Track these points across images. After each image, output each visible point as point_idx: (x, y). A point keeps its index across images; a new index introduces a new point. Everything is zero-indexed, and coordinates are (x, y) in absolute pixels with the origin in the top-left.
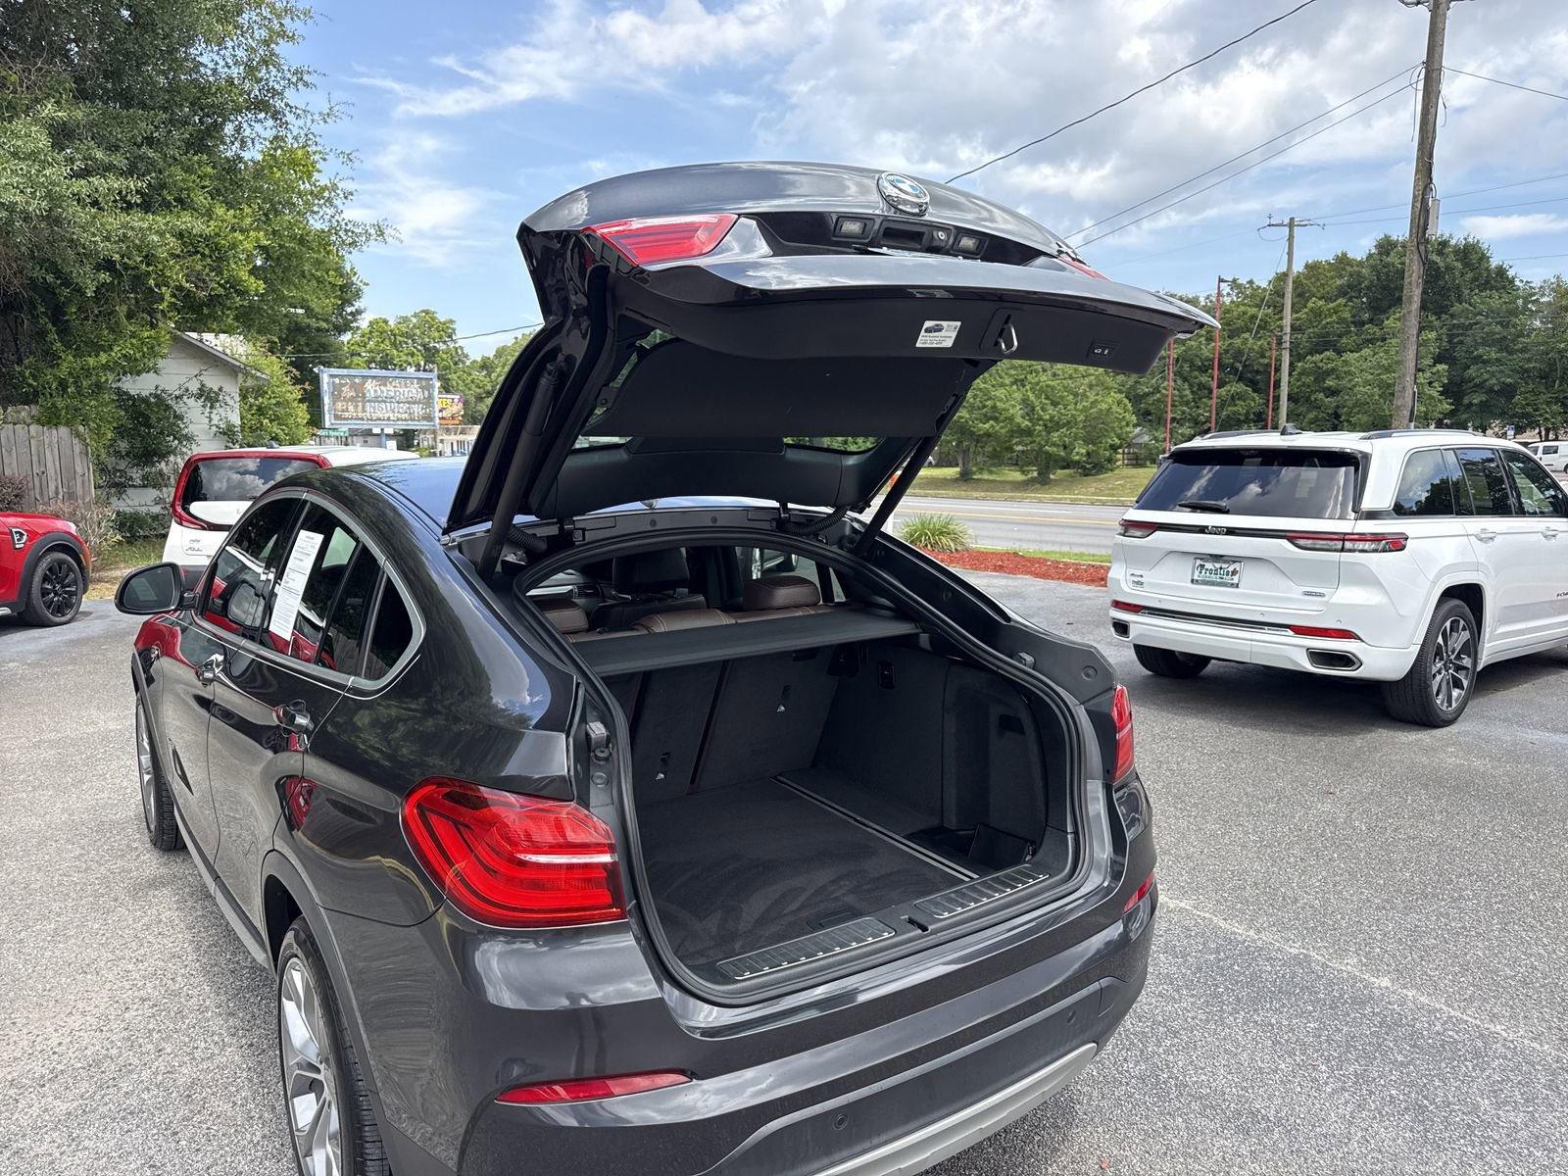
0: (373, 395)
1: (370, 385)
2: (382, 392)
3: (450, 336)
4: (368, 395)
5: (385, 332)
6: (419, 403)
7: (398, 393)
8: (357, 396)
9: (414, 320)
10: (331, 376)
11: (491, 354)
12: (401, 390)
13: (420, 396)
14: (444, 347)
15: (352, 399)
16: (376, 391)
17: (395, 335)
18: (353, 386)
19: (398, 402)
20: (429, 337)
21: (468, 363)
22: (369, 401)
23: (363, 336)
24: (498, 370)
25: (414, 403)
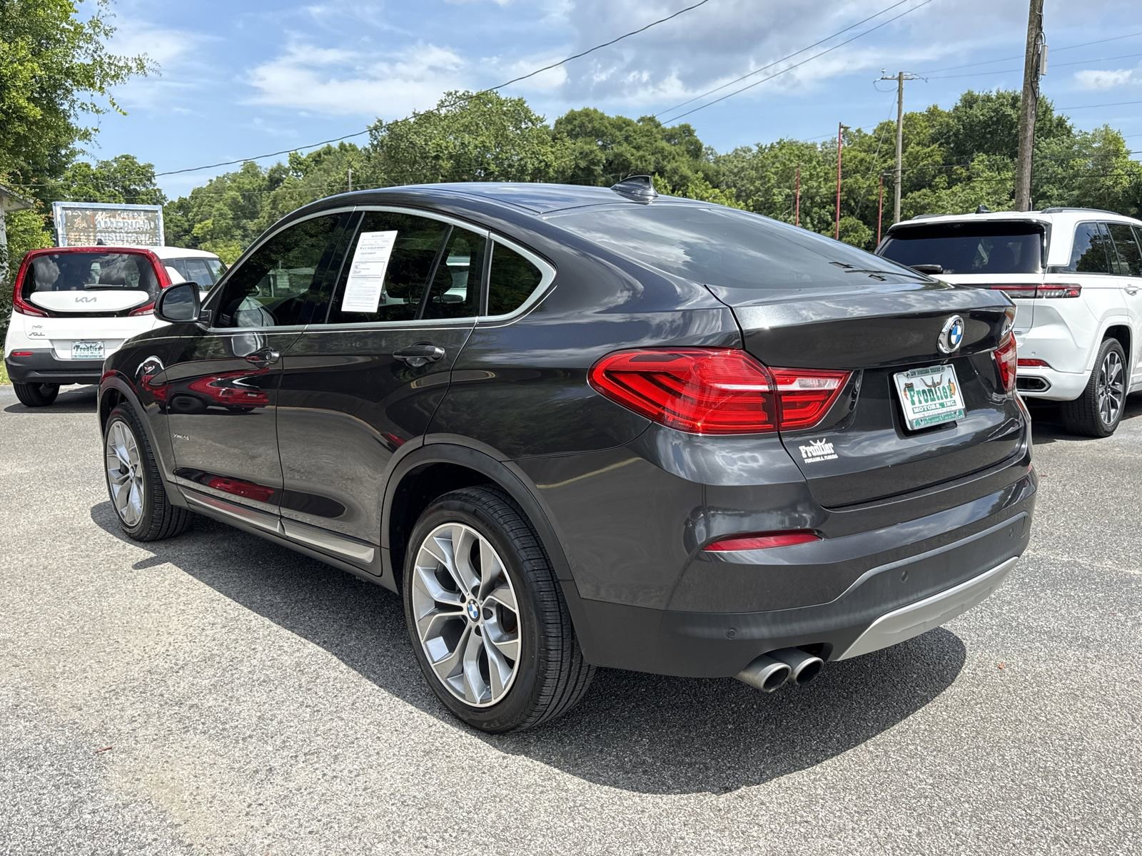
0: (103, 226)
1: (100, 217)
2: (112, 223)
3: (149, 180)
4: (98, 226)
5: (88, 176)
6: (146, 233)
7: (126, 224)
8: (89, 227)
9: (115, 165)
10: (64, 209)
11: (187, 195)
12: (129, 222)
13: (147, 227)
14: (144, 189)
15: (84, 230)
16: (105, 222)
17: (97, 179)
18: (84, 218)
19: (127, 233)
20: (129, 180)
21: (166, 204)
22: (100, 232)
23: (66, 180)
24: (195, 210)
25: (142, 233)
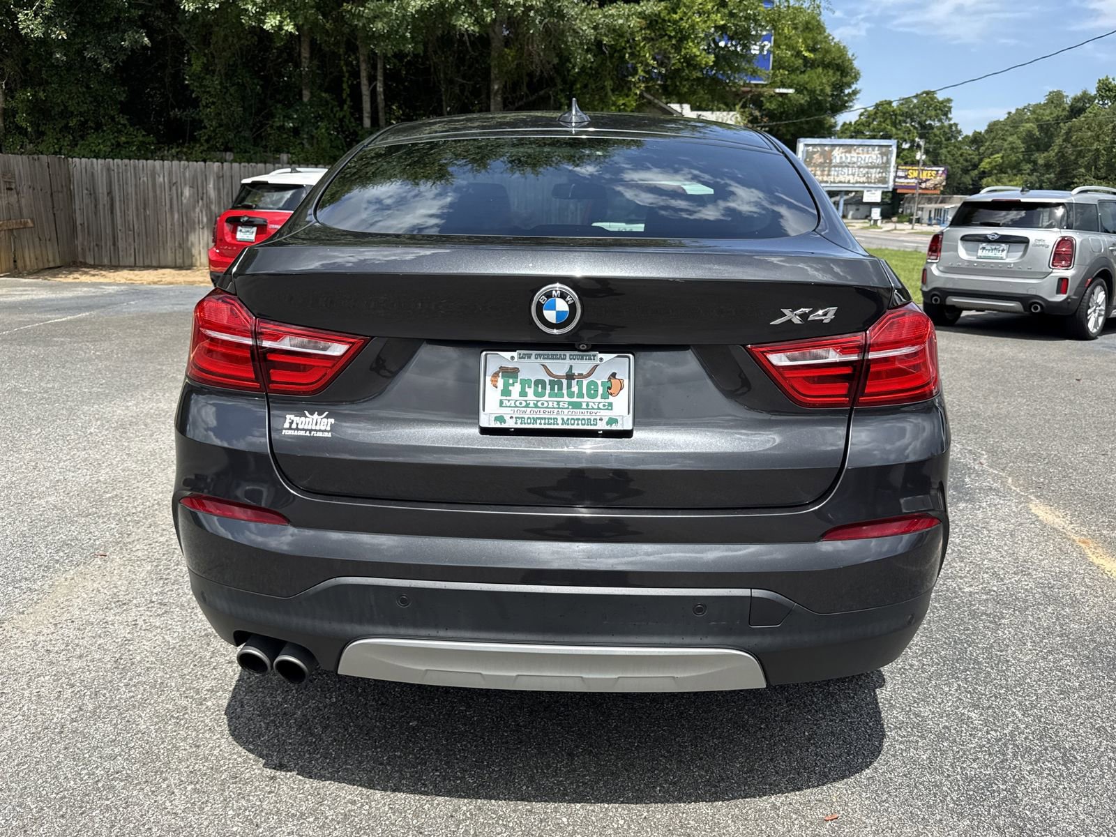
0: (838, 161)
1: (838, 155)
2: (847, 158)
3: (946, 114)
4: (834, 161)
5: (889, 113)
6: (877, 168)
7: (860, 159)
8: (825, 162)
10: (807, 145)
11: (982, 128)
12: (863, 156)
13: (879, 161)
14: (938, 124)
15: (821, 165)
16: (841, 158)
17: (896, 115)
18: (823, 154)
19: (859, 167)
20: (926, 115)
21: (960, 139)
22: (835, 166)
25: (873, 168)
